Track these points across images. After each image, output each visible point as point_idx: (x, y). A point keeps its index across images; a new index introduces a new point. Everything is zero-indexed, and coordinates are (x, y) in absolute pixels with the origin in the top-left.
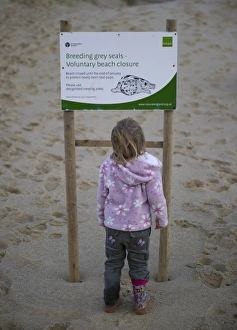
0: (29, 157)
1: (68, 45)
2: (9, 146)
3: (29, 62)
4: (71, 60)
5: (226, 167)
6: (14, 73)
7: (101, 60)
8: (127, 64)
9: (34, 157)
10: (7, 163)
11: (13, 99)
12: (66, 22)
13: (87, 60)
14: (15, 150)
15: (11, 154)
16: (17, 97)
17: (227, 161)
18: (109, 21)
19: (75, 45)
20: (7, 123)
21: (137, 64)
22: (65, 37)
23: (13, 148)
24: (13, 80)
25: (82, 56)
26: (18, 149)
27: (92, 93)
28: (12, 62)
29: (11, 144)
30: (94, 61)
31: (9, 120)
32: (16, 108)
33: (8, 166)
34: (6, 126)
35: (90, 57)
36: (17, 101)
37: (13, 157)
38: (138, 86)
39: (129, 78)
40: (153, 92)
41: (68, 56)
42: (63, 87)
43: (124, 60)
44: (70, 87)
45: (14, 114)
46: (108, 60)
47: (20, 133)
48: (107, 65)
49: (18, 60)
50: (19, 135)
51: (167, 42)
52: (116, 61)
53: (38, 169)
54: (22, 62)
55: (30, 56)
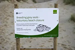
0: (9, 44)
1: (17, 13)
2: (4, 40)
3: (12, 16)
4: (19, 19)
5: (65, 46)
6: (8, 19)
7: (30, 19)
8: (40, 20)
9: (11, 44)
10: (3, 46)
11: (7, 26)
12: (16, 5)
13: (25, 19)
14: (6, 42)
15: (5, 43)
16: (8, 25)
17: (65, 44)
18: (31, 6)
19: (20, 13)
20: (5, 33)
21: (43, 20)
22: (16, 10)
23: (5, 41)
24: (8, 21)
25: (23, 18)
26: (7, 41)
27: (26, 31)
28: (8, 16)
29: (5, 40)
30: (27, 19)
31: (5, 32)
32: (7, 29)
33: (3, 47)
34: (4, 34)
35: (26, 18)
36: (8, 26)
37: (5, 44)
38: (44, 28)
39: (41, 26)
40: (50, 30)
41: (17, 17)
42: (16, 29)
43: (38, 19)
44: (18, 29)
45: (7, 30)
46: (33, 19)
47: (8, 36)
48: (32, 21)
49: (9, 16)
50: (7, 37)
51: (55, 12)
52: (35, 19)
53: (11, 48)
54: (10, 16)
55: (12, 15)
